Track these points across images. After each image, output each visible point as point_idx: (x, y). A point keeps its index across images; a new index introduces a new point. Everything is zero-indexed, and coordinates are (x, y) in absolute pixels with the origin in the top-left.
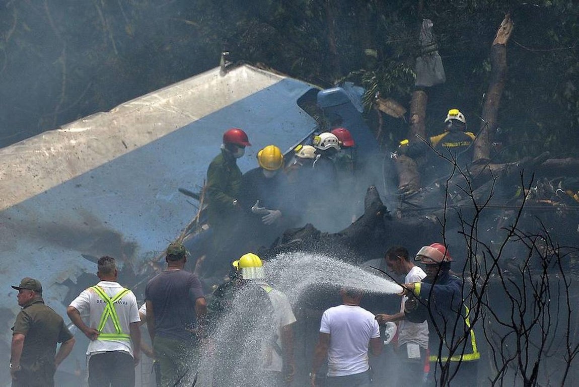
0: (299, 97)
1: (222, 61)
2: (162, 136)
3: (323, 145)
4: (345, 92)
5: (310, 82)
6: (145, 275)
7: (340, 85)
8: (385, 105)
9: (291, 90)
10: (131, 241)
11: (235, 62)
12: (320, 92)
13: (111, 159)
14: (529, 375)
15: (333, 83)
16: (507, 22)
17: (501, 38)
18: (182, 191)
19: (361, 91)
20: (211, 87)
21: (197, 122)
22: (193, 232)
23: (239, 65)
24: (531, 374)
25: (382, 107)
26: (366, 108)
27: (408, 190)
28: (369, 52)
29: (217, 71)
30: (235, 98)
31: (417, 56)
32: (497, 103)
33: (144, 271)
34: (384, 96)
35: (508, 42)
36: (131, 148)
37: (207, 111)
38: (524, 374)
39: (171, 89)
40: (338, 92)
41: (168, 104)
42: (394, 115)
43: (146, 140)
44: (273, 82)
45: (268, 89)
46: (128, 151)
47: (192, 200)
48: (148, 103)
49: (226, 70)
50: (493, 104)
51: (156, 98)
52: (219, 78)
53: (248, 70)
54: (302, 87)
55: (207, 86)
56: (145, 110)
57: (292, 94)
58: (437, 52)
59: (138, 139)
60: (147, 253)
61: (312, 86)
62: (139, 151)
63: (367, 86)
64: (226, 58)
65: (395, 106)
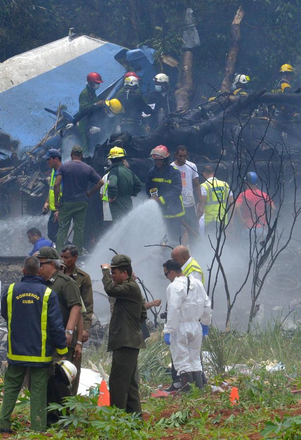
0: (116, 54)
1: (70, 33)
2: (34, 77)
3: (132, 83)
4: (142, 51)
5: (122, 46)
6: (24, 160)
7: (140, 47)
8: (167, 60)
9: (111, 50)
10: (16, 139)
11: (77, 33)
12: (128, 52)
13: (4, 90)
14: (271, 225)
15: (136, 46)
16: (240, 11)
17: (237, 21)
18: (47, 110)
19: (152, 51)
20: (63, 49)
21: (54, 69)
22: (53, 134)
23: (80, 35)
24: (273, 224)
25: (165, 61)
26: (156, 61)
27: (182, 111)
28: (158, 28)
29: (67, 38)
30: (78, 54)
31: (184, 30)
32: (235, 59)
33: (24, 157)
34: (166, 54)
35: (241, 23)
36: (16, 84)
37: (61, 63)
38: (268, 224)
39: (39, 49)
40: (139, 52)
41: (37, 59)
42: (172, 65)
43: (24, 79)
44: (100, 45)
45: (97, 49)
46: (14, 86)
47: (52, 115)
48: (26, 58)
49: (72, 38)
50: (232, 59)
51: (30, 54)
52: (69, 43)
53: (85, 38)
54: (117, 49)
55: (61, 47)
56: (23, 62)
57: (111, 53)
58: (195, 28)
59: (19, 78)
60: (26, 147)
61: (123, 48)
62: (21, 86)
63: (156, 48)
64: (72, 31)
65: (172, 60)
